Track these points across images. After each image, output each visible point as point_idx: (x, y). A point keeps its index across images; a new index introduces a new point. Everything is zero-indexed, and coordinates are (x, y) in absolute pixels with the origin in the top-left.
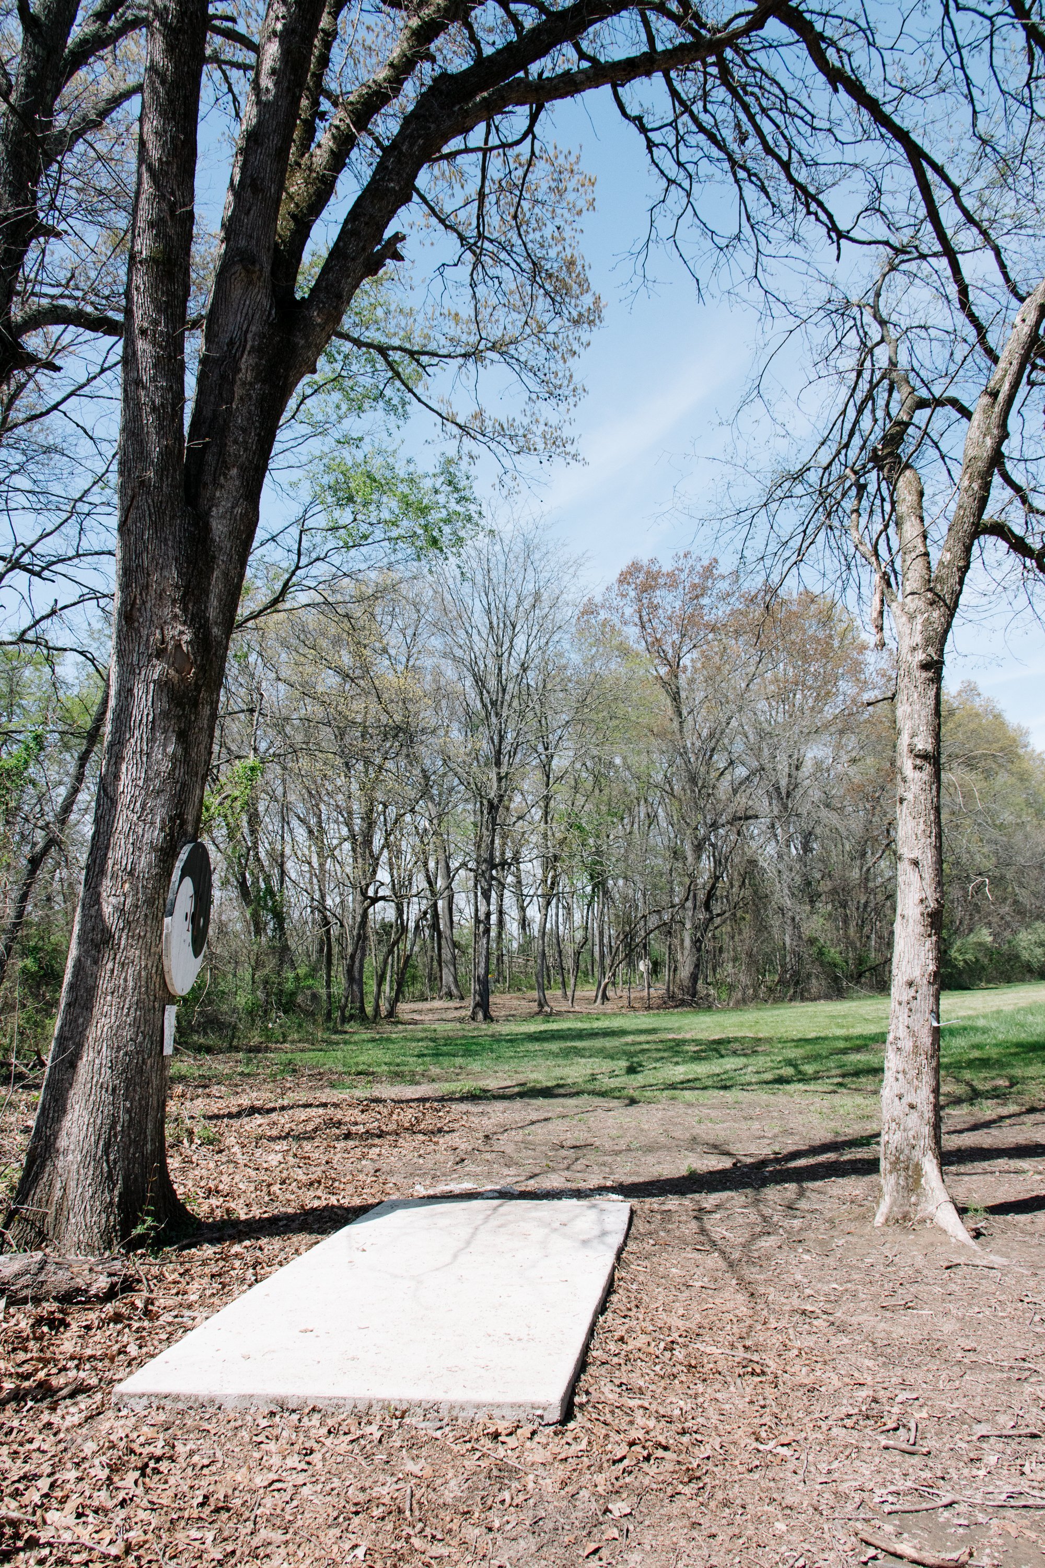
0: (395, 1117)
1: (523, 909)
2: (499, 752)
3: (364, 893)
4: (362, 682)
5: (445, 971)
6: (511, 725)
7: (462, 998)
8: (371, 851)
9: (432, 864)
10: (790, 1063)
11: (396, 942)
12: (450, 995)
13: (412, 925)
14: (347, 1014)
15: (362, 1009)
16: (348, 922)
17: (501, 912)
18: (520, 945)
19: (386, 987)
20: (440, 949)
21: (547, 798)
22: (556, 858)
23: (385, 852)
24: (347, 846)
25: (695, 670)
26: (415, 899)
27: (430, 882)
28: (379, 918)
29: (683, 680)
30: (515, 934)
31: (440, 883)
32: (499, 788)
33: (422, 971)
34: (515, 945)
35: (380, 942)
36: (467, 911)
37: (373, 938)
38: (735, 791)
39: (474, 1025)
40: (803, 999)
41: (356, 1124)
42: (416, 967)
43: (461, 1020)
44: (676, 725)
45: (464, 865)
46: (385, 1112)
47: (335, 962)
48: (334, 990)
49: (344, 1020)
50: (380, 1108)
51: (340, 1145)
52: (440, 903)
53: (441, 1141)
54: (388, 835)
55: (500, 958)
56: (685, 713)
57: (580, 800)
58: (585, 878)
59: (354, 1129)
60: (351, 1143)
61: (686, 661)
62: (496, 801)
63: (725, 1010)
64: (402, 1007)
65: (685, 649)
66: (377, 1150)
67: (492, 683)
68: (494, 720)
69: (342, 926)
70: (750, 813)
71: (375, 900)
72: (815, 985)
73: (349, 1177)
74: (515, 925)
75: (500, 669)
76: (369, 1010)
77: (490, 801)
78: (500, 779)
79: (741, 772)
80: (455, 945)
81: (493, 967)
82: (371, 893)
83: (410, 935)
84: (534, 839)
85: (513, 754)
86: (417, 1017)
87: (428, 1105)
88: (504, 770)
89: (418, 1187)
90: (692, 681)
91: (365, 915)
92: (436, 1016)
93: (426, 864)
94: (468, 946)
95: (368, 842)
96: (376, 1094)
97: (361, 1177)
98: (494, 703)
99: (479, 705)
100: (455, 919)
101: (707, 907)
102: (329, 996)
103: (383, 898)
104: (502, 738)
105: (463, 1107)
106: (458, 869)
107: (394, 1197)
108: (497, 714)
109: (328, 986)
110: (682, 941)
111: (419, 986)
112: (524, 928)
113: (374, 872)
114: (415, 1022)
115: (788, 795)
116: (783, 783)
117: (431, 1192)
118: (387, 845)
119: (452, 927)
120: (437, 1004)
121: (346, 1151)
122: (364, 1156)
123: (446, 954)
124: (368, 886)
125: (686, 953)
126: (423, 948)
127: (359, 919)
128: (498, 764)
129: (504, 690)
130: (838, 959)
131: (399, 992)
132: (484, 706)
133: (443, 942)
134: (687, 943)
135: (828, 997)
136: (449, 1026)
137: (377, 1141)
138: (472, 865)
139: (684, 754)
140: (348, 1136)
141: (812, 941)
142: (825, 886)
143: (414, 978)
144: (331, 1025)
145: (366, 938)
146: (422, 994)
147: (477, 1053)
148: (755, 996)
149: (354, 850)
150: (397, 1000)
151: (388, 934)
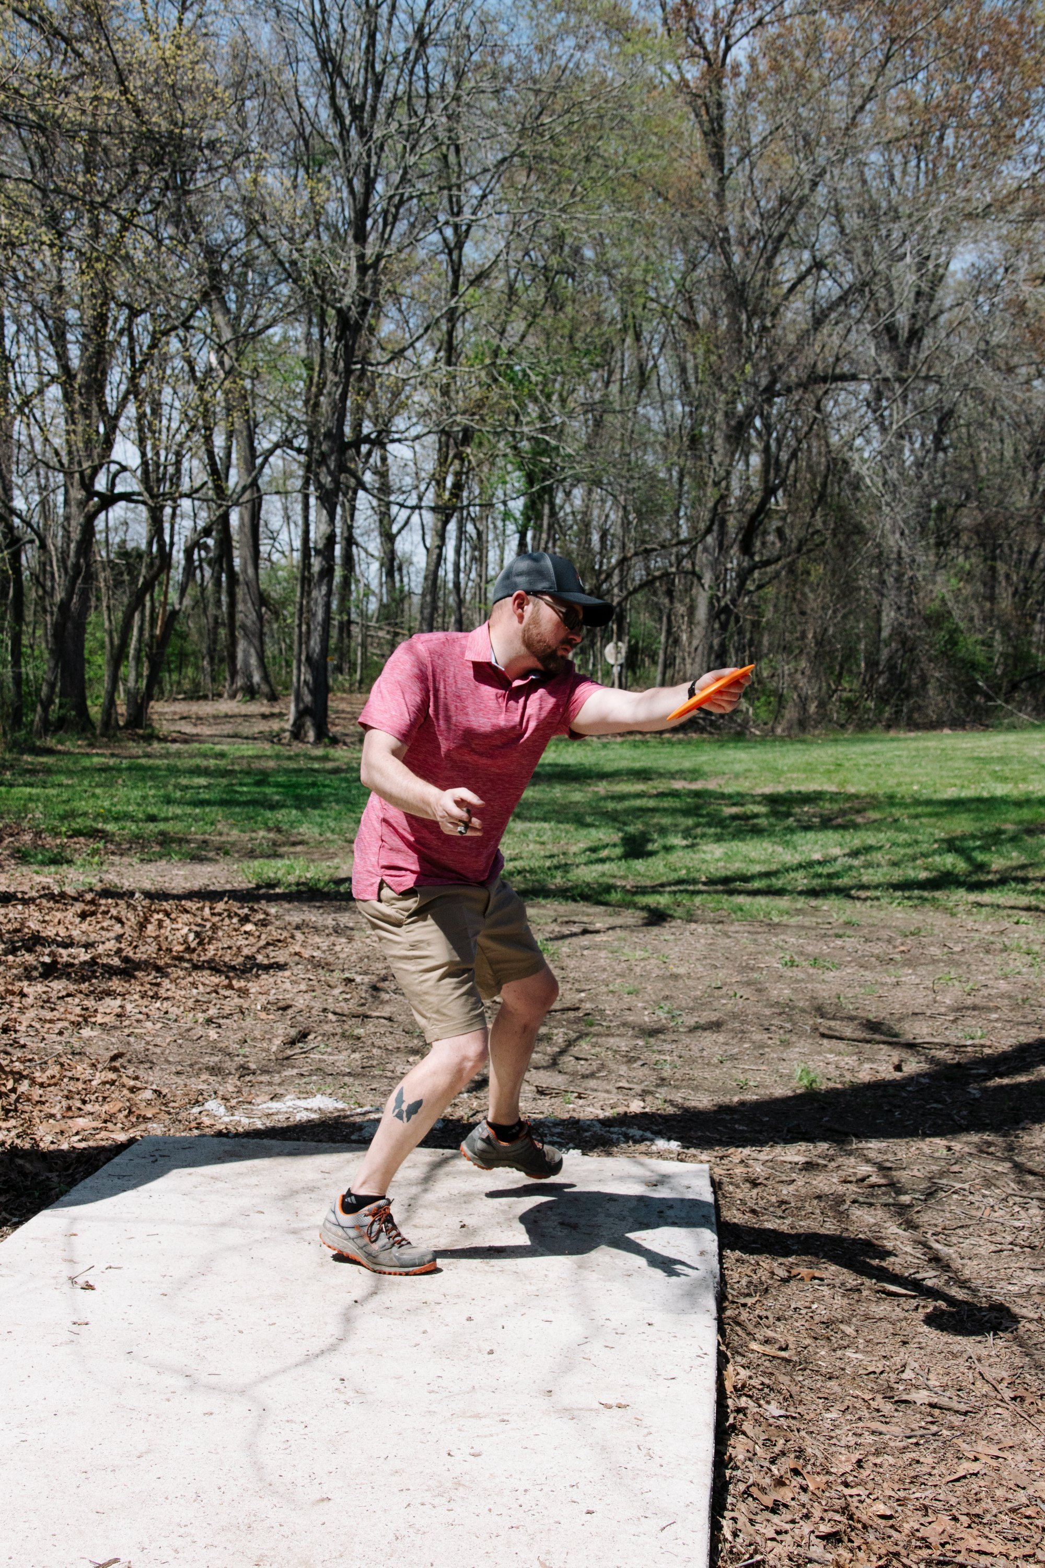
0: (151, 929)
1: (389, 538)
2: (362, 213)
3: (87, 484)
4: (87, 50)
5: (242, 645)
6: (389, 160)
7: (273, 698)
8: (102, 404)
9: (219, 441)
10: (952, 845)
11: (149, 586)
12: (251, 692)
13: (178, 556)
14: (53, 717)
15: (82, 710)
16: (56, 541)
17: (350, 541)
18: (382, 606)
19: (129, 671)
20: (232, 604)
21: (452, 316)
22: (467, 436)
23: (131, 410)
24: (55, 391)
25: (756, 76)
26: (186, 504)
27: (214, 472)
28: (115, 539)
29: (731, 92)
30: (374, 585)
31: (235, 478)
32: (362, 287)
33: (196, 641)
34: (373, 606)
35: (118, 584)
36: (284, 537)
37: (103, 578)
38: (818, 321)
39: (298, 747)
40: (913, 725)
41: (68, 943)
42: (184, 636)
43: (274, 738)
44: (710, 184)
45: (286, 443)
46: (132, 919)
47: (29, 615)
48: (28, 670)
49: (49, 727)
50: (121, 909)
51: (34, 990)
52: (234, 518)
53: (254, 988)
54: (137, 371)
55: (346, 626)
56: (730, 161)
57: (517, 326)
58: (516, 480)
59: (64, 954)
60: (58, 986)
61: (739, 53)
62: (354, 313)
63: (769, 737)
64: (157, 707)
65: (738, 30)
66: (113, 1004)
67: (354, 67)
68: (357, 148)
69: (43, 546)
70: (845, 367)
71: (109, 500)
72: (934, 699)
73: (54, 1070)
74: (375, 566)
75: (372, 37)
76: (95, 711)
77: (342, 314)
78: (363, 269)
79: (828, 289)
80: (262, 599)
81: (333, 642)
82: (101, 484)
83: (177, 575)
84: (421, 397)
85: (389, 218)
86: (188, 729)
87: (220, 906)
88: (370, 251)
89: (213, 1105)
90: (748, 96)
91: (88, 529)
92: (228, 729)
93: (208, 439)
94: (284, 603)
95: (96, 386)
96: (112, 878)
97: (81, 1069)
98: (357, 111)
99: (325, 114)
100: (264, 549)
101: (746, 548)
102: (18, 679)
103: (127, 497)
104: (369, 185)
105: (296, 915)
106: (271, 452)
107: (156, 1129)
108: (362, 133)
109: (16, 663)
110: (692, 610)
111: (190, 672)
112: (390, 574)
113: (109, 443)
114: (187, 739)
115: (909, 341)
116: (902, 319)
117: (243, 1121)
118: (134, 390)
119: (256, 567)
120: (225, 706)
121: (46, 1002)
122: (86, 1019)
123: (246, 612)
124: (95, 470)
125: (699, 631)
126: (200, 602)
127: (76, 535)
128: (361, 237)
129: (378, 84)
130: (980, 656)
131: (154, 679)
132: (338, 114)
133: (240, 591)
134: (702, 613)
135: (957, 724)
136: (248, 749)
137: (115, 984)
138: (302, 442)
139: (721, 244)
140: (51, 971)
141: (936, 620)
142: (968, 518)
143: (183, 657)
144: (21, 734)
145: (91, 577)
146: (196, 685)
147: (316, 802)
148: (823, 718)
149: (68, 397)
150: (149, 696)
151: (131, 570)
